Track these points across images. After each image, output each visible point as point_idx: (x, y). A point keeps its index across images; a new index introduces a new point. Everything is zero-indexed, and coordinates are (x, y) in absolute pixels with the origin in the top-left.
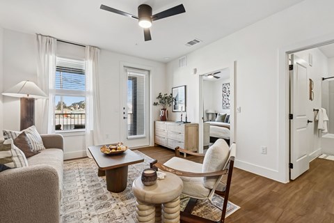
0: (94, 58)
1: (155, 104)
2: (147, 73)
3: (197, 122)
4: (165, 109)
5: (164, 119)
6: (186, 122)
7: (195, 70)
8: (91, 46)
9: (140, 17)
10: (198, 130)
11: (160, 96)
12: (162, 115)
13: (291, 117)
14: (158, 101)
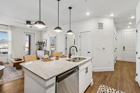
0: (12, 30)
1: (36, 45)
2: (33, 34)
3: (49, 50)
4: (40, 46)
5: (39, 49)
6: (46, 51)
7: (49, 35)
8: (10, 26)
9: (27, 24)
10: (49, 53)
11: (38, 42)
12: (39, 48)
13: (66, 49)
14: (38, 44)
